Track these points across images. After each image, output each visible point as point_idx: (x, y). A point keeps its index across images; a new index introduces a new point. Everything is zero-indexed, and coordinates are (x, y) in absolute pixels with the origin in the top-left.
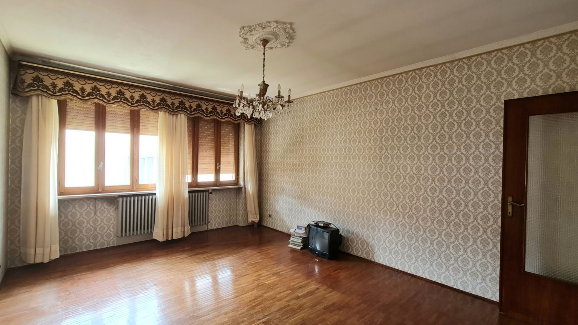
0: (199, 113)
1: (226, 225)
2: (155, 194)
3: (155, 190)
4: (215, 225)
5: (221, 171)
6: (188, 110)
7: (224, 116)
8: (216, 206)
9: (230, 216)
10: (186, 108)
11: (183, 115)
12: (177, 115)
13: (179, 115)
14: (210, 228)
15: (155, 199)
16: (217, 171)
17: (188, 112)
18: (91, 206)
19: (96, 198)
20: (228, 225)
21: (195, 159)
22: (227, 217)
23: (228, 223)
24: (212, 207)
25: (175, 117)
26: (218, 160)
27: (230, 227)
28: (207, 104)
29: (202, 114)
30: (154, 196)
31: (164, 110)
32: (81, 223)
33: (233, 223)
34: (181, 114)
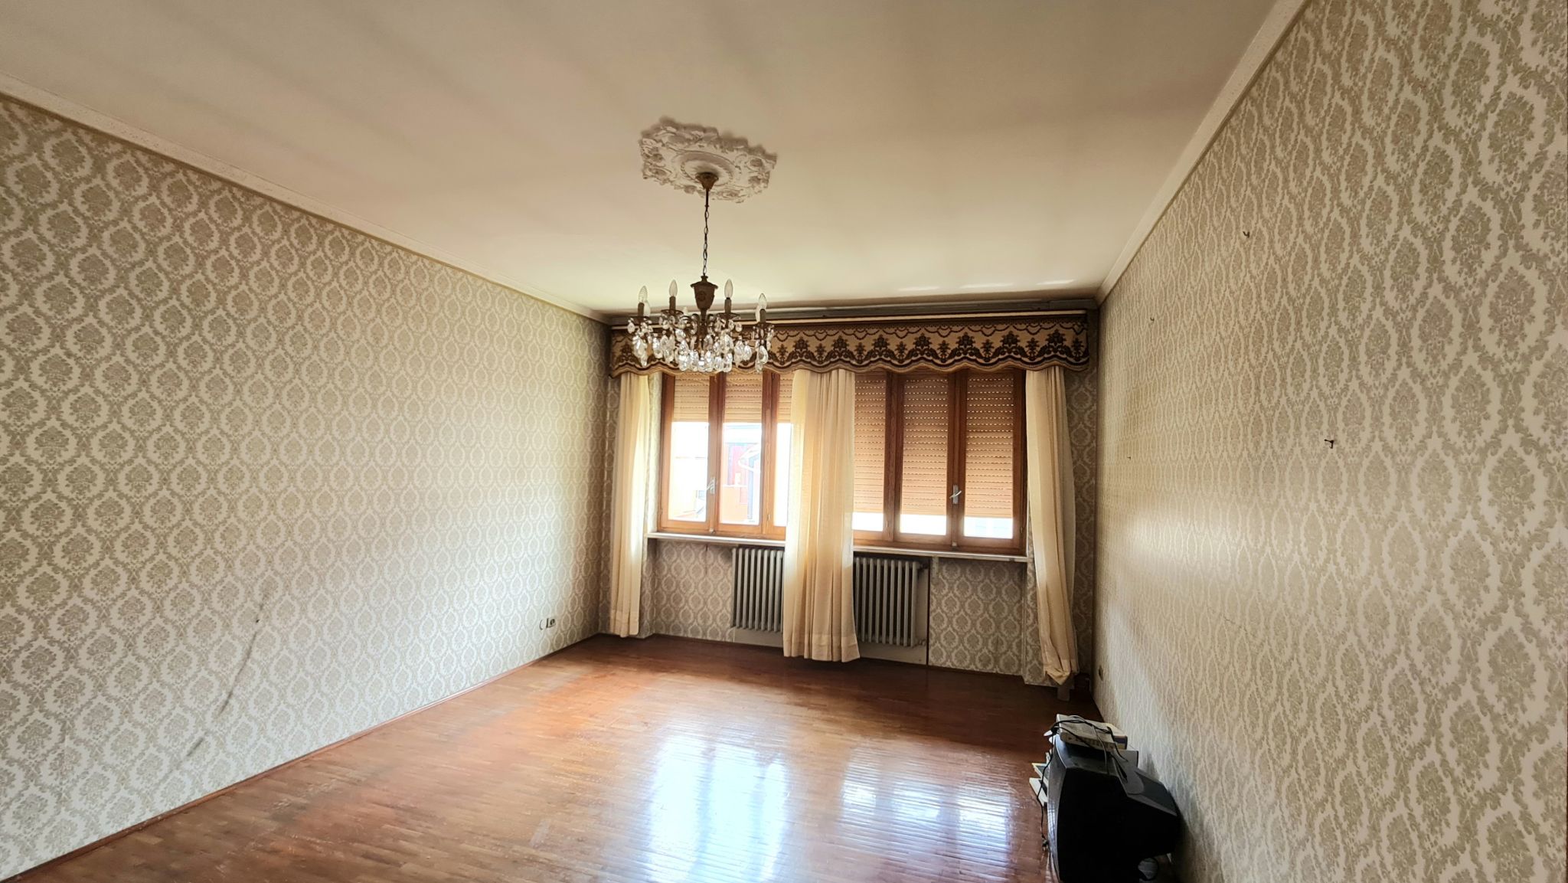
0: (880, 359)
1: (985, 665)
2: (782, 549)
3: (784, 540)
4: (949, 657)
5: (967, 509)
6: (853, 357)
7: (951, 356)
8: (951, 604)
9: (997, 643)
10: (850, 355)
11: (841, 371)
12: (830, 371)
13: (834, 372)
14: (932, 661)
15: (782, 560)
16: (956, 509)
17: (854, 362)
18: (700, 557)
19: (707, 545)
20: (989, 669)
21: (892, 475)
22: (985, 644)
23: (989, 661)
24: (939, 604)
25: (825, 377)
26: (956, 478)
27: (997, 675)
28: (901, 334)
29: (889, 362)
30: (779, 553)
31: (801, 365)
32: (687, 586)
33: (1007, 665)
34: (838, 369)
